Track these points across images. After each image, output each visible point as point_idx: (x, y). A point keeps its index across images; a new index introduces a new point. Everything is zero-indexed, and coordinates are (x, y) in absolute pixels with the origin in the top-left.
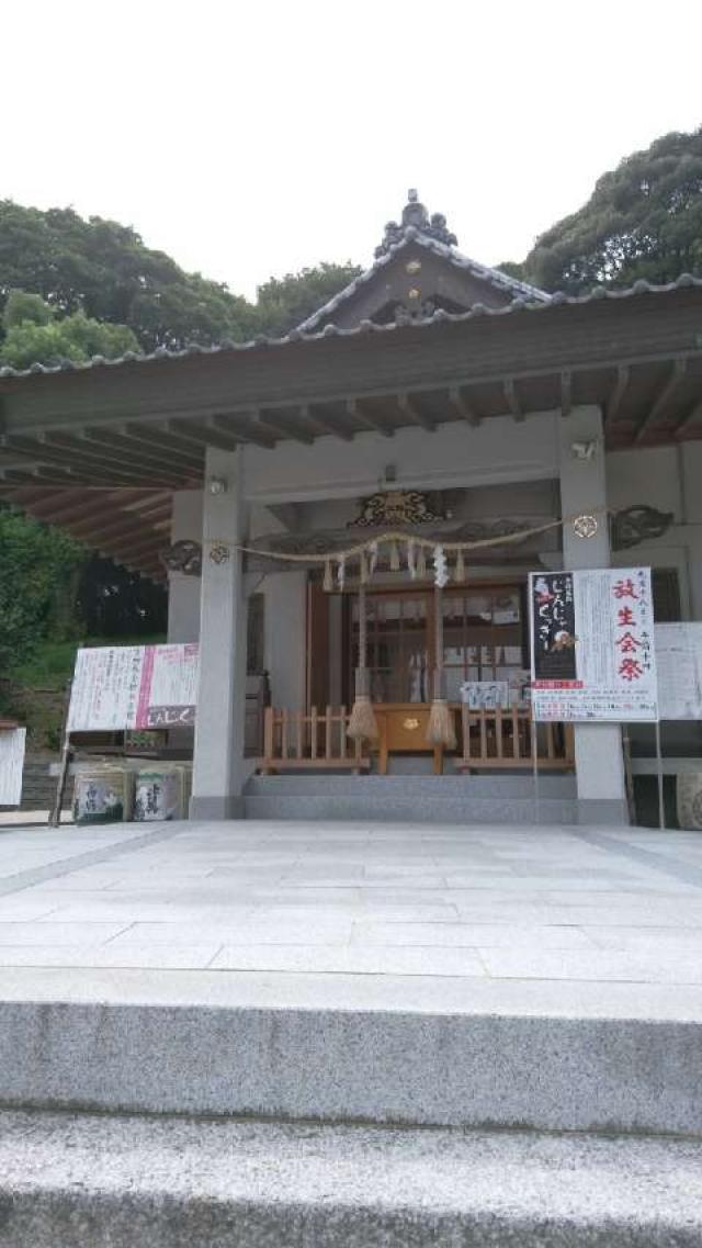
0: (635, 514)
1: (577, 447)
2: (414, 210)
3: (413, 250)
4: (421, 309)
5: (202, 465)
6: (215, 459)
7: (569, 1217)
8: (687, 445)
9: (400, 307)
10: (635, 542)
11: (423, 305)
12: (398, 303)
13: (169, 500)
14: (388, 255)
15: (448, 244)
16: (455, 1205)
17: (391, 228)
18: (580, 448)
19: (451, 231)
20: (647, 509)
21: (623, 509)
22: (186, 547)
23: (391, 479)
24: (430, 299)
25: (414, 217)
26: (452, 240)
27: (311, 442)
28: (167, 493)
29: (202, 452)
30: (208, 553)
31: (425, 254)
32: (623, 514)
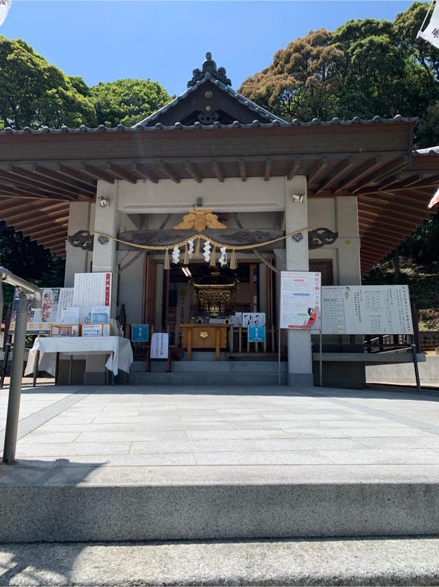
0: (320, 232)
1: (294, 196)
2: (209, 64)
3: (208, 85)
4: (212, 117)
5: (95, 190)
6: (102, 186)
7: (426, 573)
8: (339, 199)
9: (201, 114)
10: (320, 246)
11: (213, 114)
12: (201, 112)
13: (68, 206)
14: (195, 86)
15: (226, 84)
16: (375, 572)
17: (196, 72)
18: (297, 197)
19: (228, 78)
20: (326, 230)
21: (314, 229)
22: (82, 234)
23: (200, 205)
24: (216, 112)
25: (209, 68)
26: (229, 82)
27: (157, 182)
28: (67, 202)
29: (95, 183)
30: (98, 238)
31: (215, 88)
32: (315, 231)
